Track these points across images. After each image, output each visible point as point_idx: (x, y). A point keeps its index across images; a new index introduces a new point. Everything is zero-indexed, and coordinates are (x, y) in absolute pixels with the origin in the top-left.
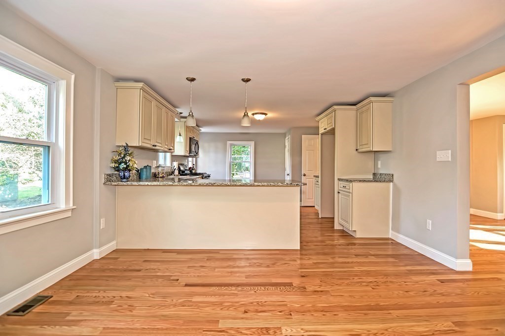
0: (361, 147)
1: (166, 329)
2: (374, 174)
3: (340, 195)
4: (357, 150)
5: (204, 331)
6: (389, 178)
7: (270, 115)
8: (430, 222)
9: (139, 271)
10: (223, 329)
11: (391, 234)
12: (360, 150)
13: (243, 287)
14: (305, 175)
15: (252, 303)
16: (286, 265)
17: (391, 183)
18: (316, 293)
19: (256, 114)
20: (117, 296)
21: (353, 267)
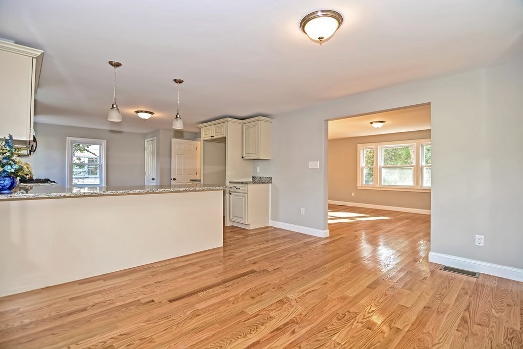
0: (247, 155)
1: (213, 335)
2: (254, 177)
3: (231, 196)
4: (243, 157)
5: (244, 321)
6: (269, 181)
7: (157, 115)
8: (303, 210)
9: (85, 310)
10: (256, 314)
11: (271, 223)
12: (245, 158)
13: (225, 284)
14: (174, 179)
15: (248, 291)
16: (231, 260)
17: (270, 184)
18: (276, 270)
19: (142, 112)
20: (108, 340)
21: (275, 249)
